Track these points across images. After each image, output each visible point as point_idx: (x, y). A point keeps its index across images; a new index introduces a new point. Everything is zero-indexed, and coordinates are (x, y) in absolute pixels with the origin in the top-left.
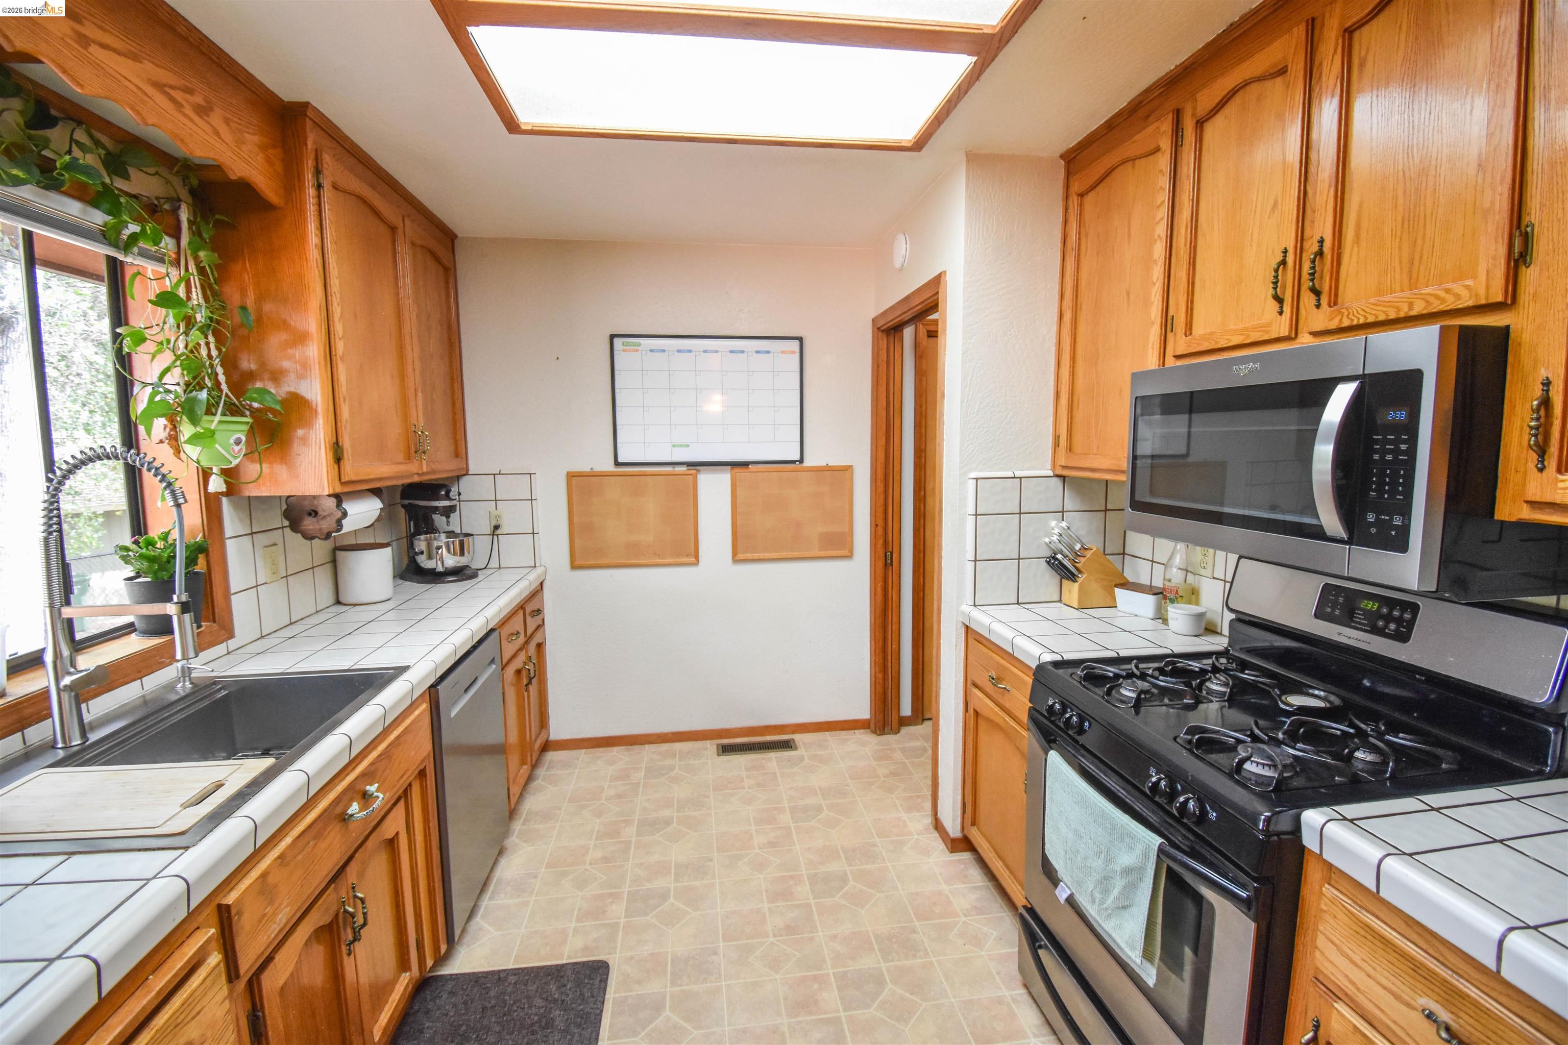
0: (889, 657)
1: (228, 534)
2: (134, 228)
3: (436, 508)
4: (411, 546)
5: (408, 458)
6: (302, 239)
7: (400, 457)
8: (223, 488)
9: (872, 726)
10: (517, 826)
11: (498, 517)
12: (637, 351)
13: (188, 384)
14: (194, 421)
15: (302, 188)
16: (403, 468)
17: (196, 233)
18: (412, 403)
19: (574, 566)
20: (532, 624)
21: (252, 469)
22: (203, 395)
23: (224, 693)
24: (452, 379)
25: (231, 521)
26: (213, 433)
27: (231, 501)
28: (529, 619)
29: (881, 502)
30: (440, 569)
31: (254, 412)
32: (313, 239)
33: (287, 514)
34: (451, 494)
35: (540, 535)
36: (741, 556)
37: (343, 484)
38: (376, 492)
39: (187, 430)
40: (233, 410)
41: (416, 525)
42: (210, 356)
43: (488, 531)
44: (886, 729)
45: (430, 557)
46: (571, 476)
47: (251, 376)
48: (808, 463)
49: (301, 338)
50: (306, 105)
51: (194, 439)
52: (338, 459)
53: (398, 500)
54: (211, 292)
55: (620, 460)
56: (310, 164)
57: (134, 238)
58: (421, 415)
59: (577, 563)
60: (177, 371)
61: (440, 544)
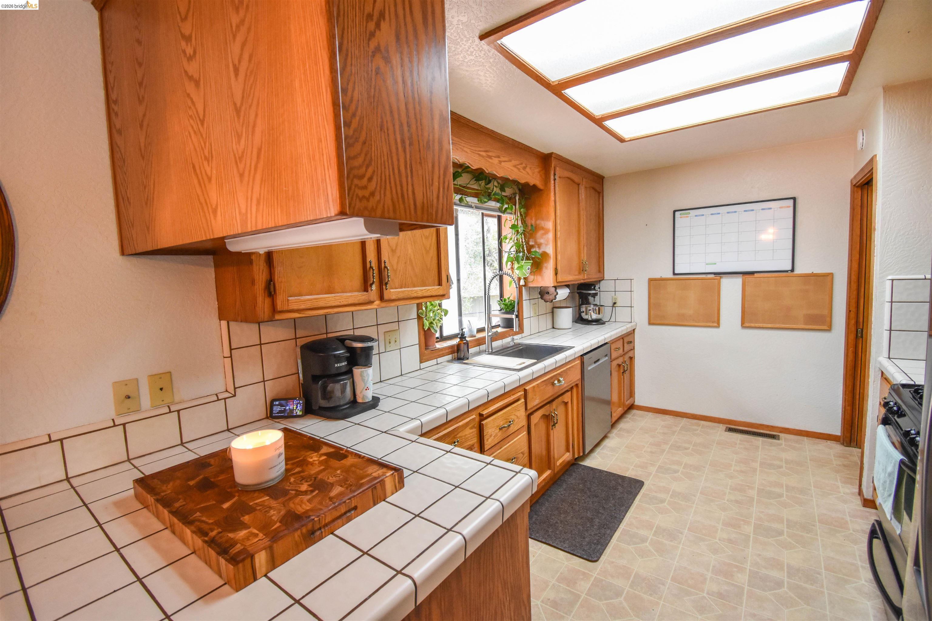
0: (858, 397)
1: (524, 299)
2: (506, 206)
3: (590, 294)
4: (580, 309)
5: (580, 273)
6: (549, 199)
7: (577, 273)
8: (524, 284)
9: (842, 439)
10: (615, 431)
11: (616, 299)
12: (688, 217)
13: (517, 251)
14: (518, 263)
15: (550, 181)
16: (577, 277)
17: (520, 203)
18: (582, 252)
19: (650, 323)
20: (627, 347)
21: (531, 278)
22: (521, 254)
23: (521, 348)
24: (599, 239)
25: (525, 296)
26: (523, 266)
27: (525, 288)
28: (625, 345)
29: (854, 296)
30: (590, 319)
31: (533, 259)
32: (552, 198)
33: (540, 293)
34: (596, 288)
35: (635, 308)
36: (747, 325)
37: (557, 282)
38: (568, 286)
39: (516, 266)
40: (528, 259)
41: (582, 301)
42: (522, 242)
43: (611, 305)
44: (852, 443)
45: (586, 314)
46: (651, 280)
47: (532, 246)
48: (798, 271)
49: (547, 231)
50: (552, 153)
51: (518, 268)
52: (556, 274)
53: (576, 291)
54: (524, 222)
55: (676, 272)
56: (552, 173)
57: (506, 209)
58: (585, 256)
59: (652, 322)
60: (514, 247)
61: (591, 308)
